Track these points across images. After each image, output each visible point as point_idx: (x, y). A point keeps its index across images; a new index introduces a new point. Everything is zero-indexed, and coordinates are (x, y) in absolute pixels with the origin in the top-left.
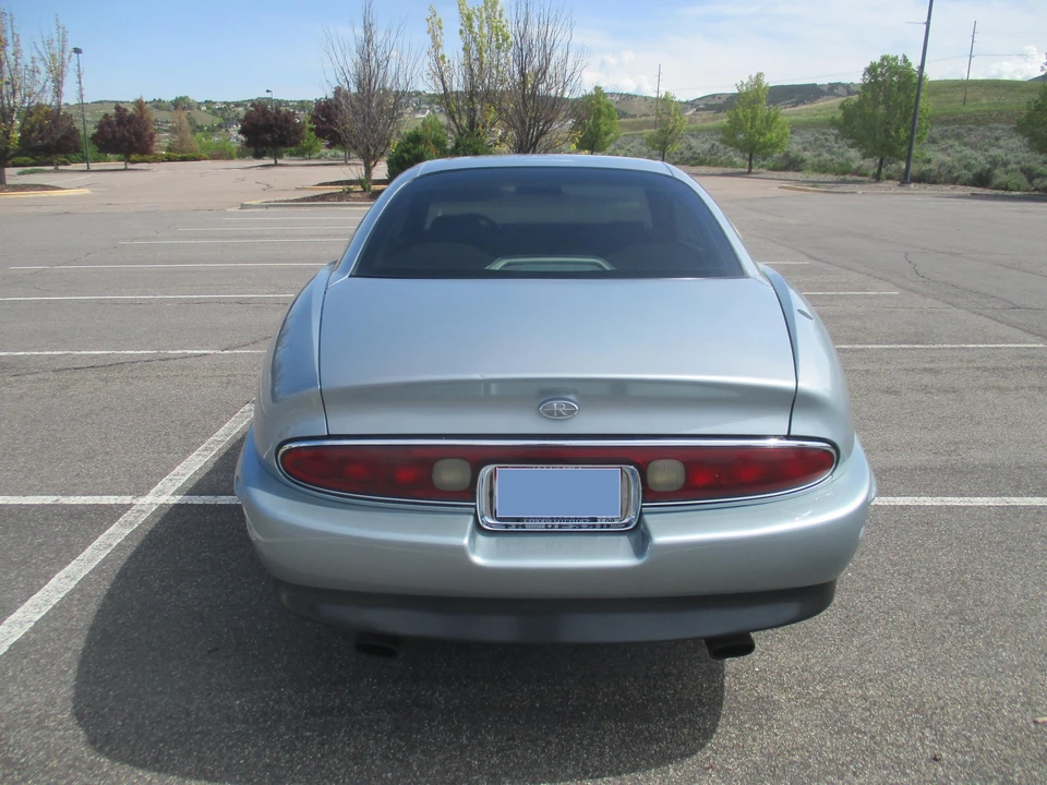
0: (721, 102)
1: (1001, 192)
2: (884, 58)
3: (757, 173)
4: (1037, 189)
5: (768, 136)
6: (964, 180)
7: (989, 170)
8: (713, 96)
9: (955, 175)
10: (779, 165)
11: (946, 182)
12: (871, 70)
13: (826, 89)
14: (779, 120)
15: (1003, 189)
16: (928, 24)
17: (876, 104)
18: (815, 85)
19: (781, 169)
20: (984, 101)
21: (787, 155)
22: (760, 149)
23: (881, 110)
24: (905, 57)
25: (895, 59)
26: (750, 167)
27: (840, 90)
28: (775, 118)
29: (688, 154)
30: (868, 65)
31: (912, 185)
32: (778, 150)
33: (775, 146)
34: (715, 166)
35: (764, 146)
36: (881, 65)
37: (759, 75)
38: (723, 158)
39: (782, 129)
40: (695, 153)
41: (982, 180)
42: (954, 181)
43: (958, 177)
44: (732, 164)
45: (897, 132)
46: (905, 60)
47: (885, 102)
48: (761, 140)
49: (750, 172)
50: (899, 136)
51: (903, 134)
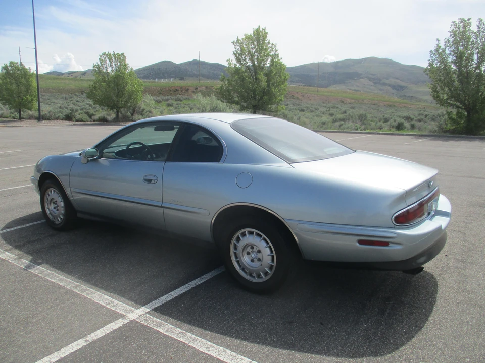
1: (80, 123)
4: (94, 121)
6: (61, 118)
7: (71, 113)
9: (57, 116)
11: (54, 119)
12: (5, 68)
15: (81, 121)
16: (36, 49)
17: (12, 84)
23: (14, 86)
25: (17, 63)
30: (3, 65)
31: (44, 121)
36: (10, 66)
41: (68, 118)
42: (57, 119)
43: (59, 117)
46: (21, 64)
47: (16, 83)
50: (27, 99)
51: (29, 98)
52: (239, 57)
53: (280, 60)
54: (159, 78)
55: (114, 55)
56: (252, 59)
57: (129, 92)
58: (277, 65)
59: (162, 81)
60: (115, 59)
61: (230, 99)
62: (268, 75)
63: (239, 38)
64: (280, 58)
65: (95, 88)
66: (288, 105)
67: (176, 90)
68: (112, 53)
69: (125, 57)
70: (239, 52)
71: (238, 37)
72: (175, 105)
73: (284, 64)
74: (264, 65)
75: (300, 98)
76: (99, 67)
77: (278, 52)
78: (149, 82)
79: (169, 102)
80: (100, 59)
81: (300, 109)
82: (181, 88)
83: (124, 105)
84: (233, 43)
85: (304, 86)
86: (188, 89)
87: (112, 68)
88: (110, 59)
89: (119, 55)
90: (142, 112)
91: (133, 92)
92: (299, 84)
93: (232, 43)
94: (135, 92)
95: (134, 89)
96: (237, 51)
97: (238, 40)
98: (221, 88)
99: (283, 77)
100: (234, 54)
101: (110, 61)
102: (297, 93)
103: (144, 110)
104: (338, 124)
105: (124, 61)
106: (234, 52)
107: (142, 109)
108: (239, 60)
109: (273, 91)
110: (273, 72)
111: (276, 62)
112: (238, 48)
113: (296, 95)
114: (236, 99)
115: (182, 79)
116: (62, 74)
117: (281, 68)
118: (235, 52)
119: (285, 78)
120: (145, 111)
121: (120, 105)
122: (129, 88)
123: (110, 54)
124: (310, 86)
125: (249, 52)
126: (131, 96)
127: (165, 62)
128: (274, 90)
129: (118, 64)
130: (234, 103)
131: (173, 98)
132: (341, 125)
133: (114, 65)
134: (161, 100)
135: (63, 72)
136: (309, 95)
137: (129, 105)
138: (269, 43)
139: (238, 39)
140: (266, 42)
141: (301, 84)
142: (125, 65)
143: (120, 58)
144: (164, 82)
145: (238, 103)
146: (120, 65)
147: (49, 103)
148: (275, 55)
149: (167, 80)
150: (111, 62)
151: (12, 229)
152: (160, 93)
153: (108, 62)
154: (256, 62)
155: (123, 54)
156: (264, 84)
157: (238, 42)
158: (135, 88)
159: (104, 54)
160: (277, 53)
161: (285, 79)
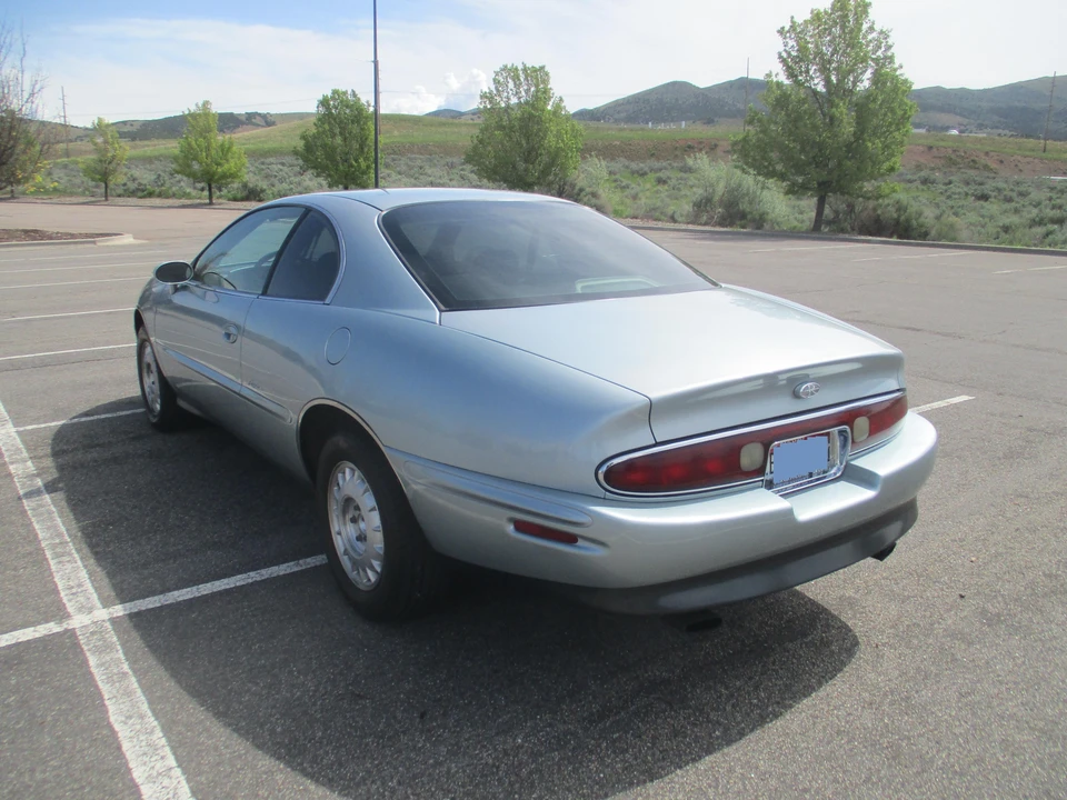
0: (134, 129)
2: (335, 92)
3: (220, 204)
5: (226, 166)
8: (125, 123)
10: (239, 196)
12: (324, 103)
13: (244, 119)
14: (234, 149)
16: (376, 62)
17: (334, 136)
18: (232, 114)
19: (242, 200)
20: (396, 133)
21: (245, 186)
22: (220, 179)
23: (339, 140)
24: (353, 91)
25: (345, 93)
26: (210, 197)
27: (258, 120)
28: (229, 148)
29: (132, 186)
30: (321, 98)
32: (237, 180)
33: (233, 176)
34: (167, 198)
35: (224, 176)
36: (333, 98)
37: (206, 103)
38: (174, 189)
39: (239, 159)
40: (140, 184)
44: (187, 195)
45: (356, 161)
46: (354, 94)
47: (341, 134)
48: (220, 170)
49: (211, 203)
50: (359, 166)
51: (363, 165)
52: (792, 65)
53: (895, 70)
54: (657, 121)
55: (525, 70)
56: (824, 70)
57: (549, 152)
58: (888, 83)
59: (662, 126)
60: (526, 79)
61: (766, 167)
62: (863, 108)
63: (795, 19)
64: (896, 66)
65: (481, 142)
66: (950, 183)
67: (689, 147)
68: (520, 67)
69: (547, 74)
70: (794, 54)
71: (792, 17)
72: (673, 182)
73: (906, 81)
74: (854, 84)
75: (993, 166)
76: (492, 98)
77: (892, 50)
78: (632, 130)
79: (661, 174)
80: (494, 80)
81: (979, 193)
82: (701, 143)
83: (538, 178)
84: (781, 32)
85: (1012, 136)
86: (716, 146)
87: (519, 98)
88: (516, 78)
89: (535, 70)
90: (579, 194)
91: (559, 150)
92: (1000, 131)
93: (778, 32)
94: (563, 150)
95: (562, 145)
96: (789, 54)
97: (793, 27)
98: (745, 140)
99: (900, 113)
100: (780, 57)
101: (515, 83)
102: (987, 154)
103: (581, 190)
104: (1040, 230)
105: (546, 82)
106: (780, 54)
107: (577, 188)
108: (791, 74)
109: (867, 147)
110: (874, 101)
111: (887, 74)
112: (791, 43)
113: (983, 160)
114: (779, 167)
115: (710, 122)
116: (461, 114)
117: (895, 89)
118: (784, 55)
119: (905, 113)
120: (583, 193)
121: (530, 180)
122: (551, 141)
123: (516, 69)
124: (1028, 136)
125: (819, 53)
126: (555, 157)
127: (674, 84)
128: (873, 145)
129: (533, 89)
130: (772, 177)
131: (675, 165)
132: (1048, 234)
133: (523, 93)
134: (646, 169)
135: (463, 111)
136: (1019, 158)
137: (551, 178)
138: (871, 29)
139: (793, 22)
140: (865, 27)
141: (1007, 132)
142: (546, 91)
143: (538, 76)
144: (663, 130)
145: (782, 177)
146: (537, 91)
147: (417, 175)
148: (885, 58)
149: (673, 126)
150: (517, 86)
151: (92, 418)
152: (653, 155)
153: (511, 85)
154: (834, 78)
155: (542, 68)
156: (848, 129)
157: (793, 30)
158: (563, 141)
159: (505, 68)
160: (889, 54)
161: (905, 118)
